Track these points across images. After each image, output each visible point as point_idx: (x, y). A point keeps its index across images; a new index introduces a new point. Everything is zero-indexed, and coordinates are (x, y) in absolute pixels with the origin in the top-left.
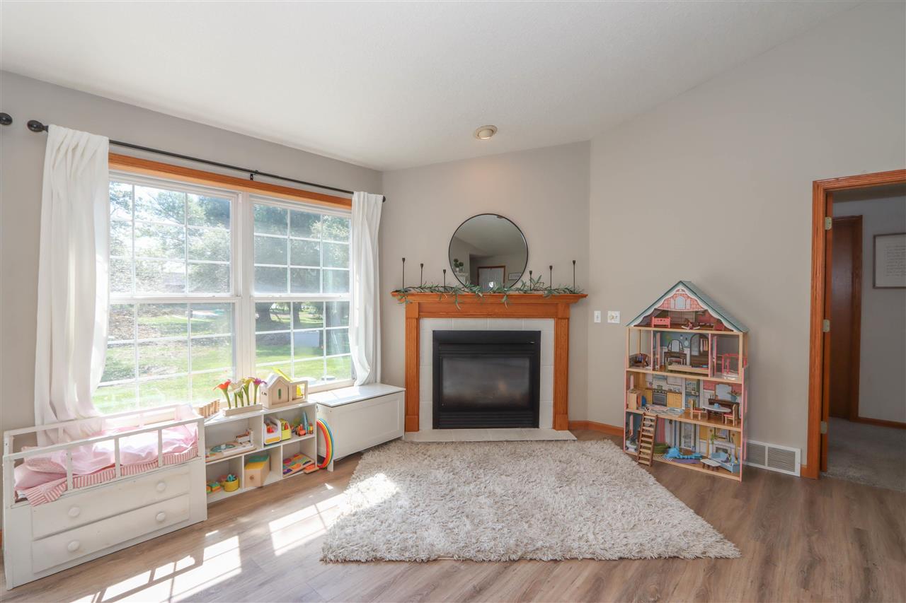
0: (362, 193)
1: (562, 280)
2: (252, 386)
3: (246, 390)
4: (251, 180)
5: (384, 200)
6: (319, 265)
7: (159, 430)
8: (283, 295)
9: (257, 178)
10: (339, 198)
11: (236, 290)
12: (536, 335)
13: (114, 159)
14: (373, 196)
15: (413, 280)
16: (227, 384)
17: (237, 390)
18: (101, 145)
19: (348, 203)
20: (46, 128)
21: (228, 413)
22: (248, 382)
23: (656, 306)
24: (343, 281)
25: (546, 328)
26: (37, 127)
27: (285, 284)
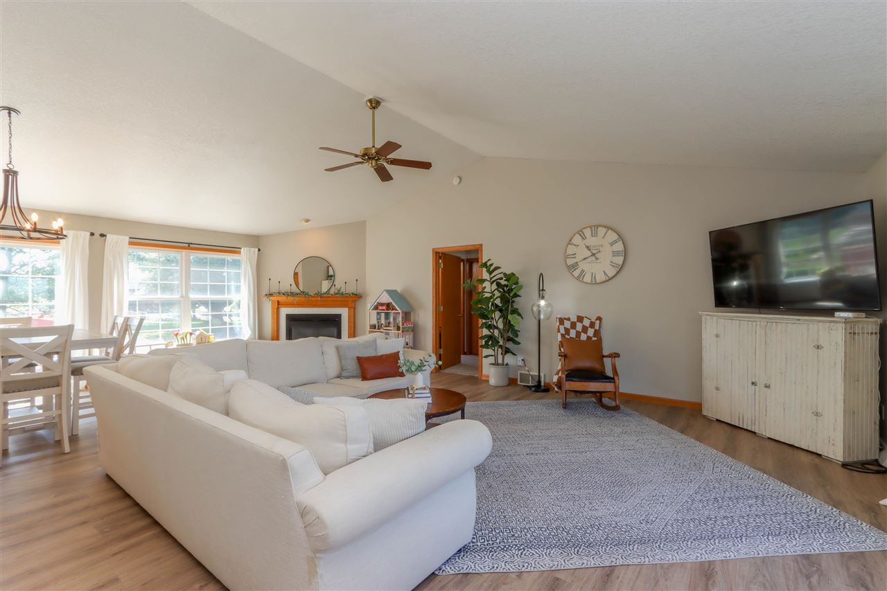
0: (245, 249)
1: (351, 289)
2: (188, 336)
3: (186, 336)
4: (189, 246)
5: (259, 250)
6: (224, 282)
7: (150, 346)
8: (204, 296)
9: (191, 245)
10: (234, 250)
11: (182, 294)
12: (339, 316)
13: (131, 243)
14: (252, 249)
15: (275, 289)
16: (177, 334)
17: (181, 336)
18: (127, 239)
19: (239, 253)
20: (106, 236)
21: (177, 346)
22: (187, 334)
23: (378, 301)
24: (238, 289)
25: (344, 312)
26: (102, 235)
27: (207, 292)
